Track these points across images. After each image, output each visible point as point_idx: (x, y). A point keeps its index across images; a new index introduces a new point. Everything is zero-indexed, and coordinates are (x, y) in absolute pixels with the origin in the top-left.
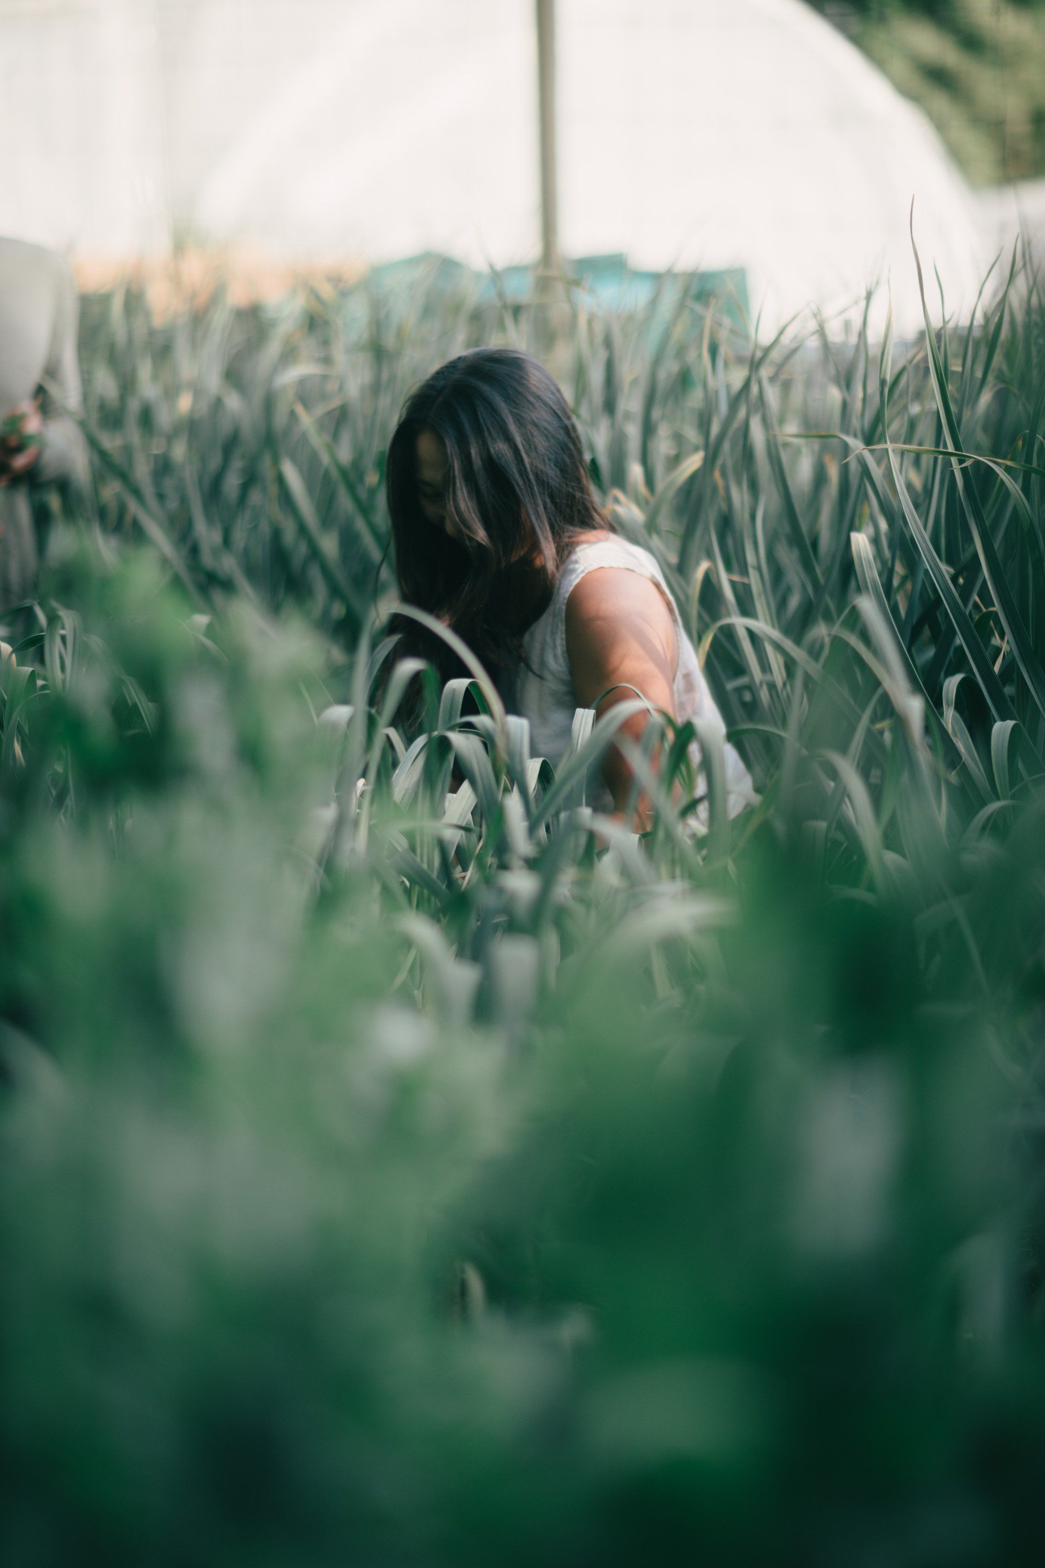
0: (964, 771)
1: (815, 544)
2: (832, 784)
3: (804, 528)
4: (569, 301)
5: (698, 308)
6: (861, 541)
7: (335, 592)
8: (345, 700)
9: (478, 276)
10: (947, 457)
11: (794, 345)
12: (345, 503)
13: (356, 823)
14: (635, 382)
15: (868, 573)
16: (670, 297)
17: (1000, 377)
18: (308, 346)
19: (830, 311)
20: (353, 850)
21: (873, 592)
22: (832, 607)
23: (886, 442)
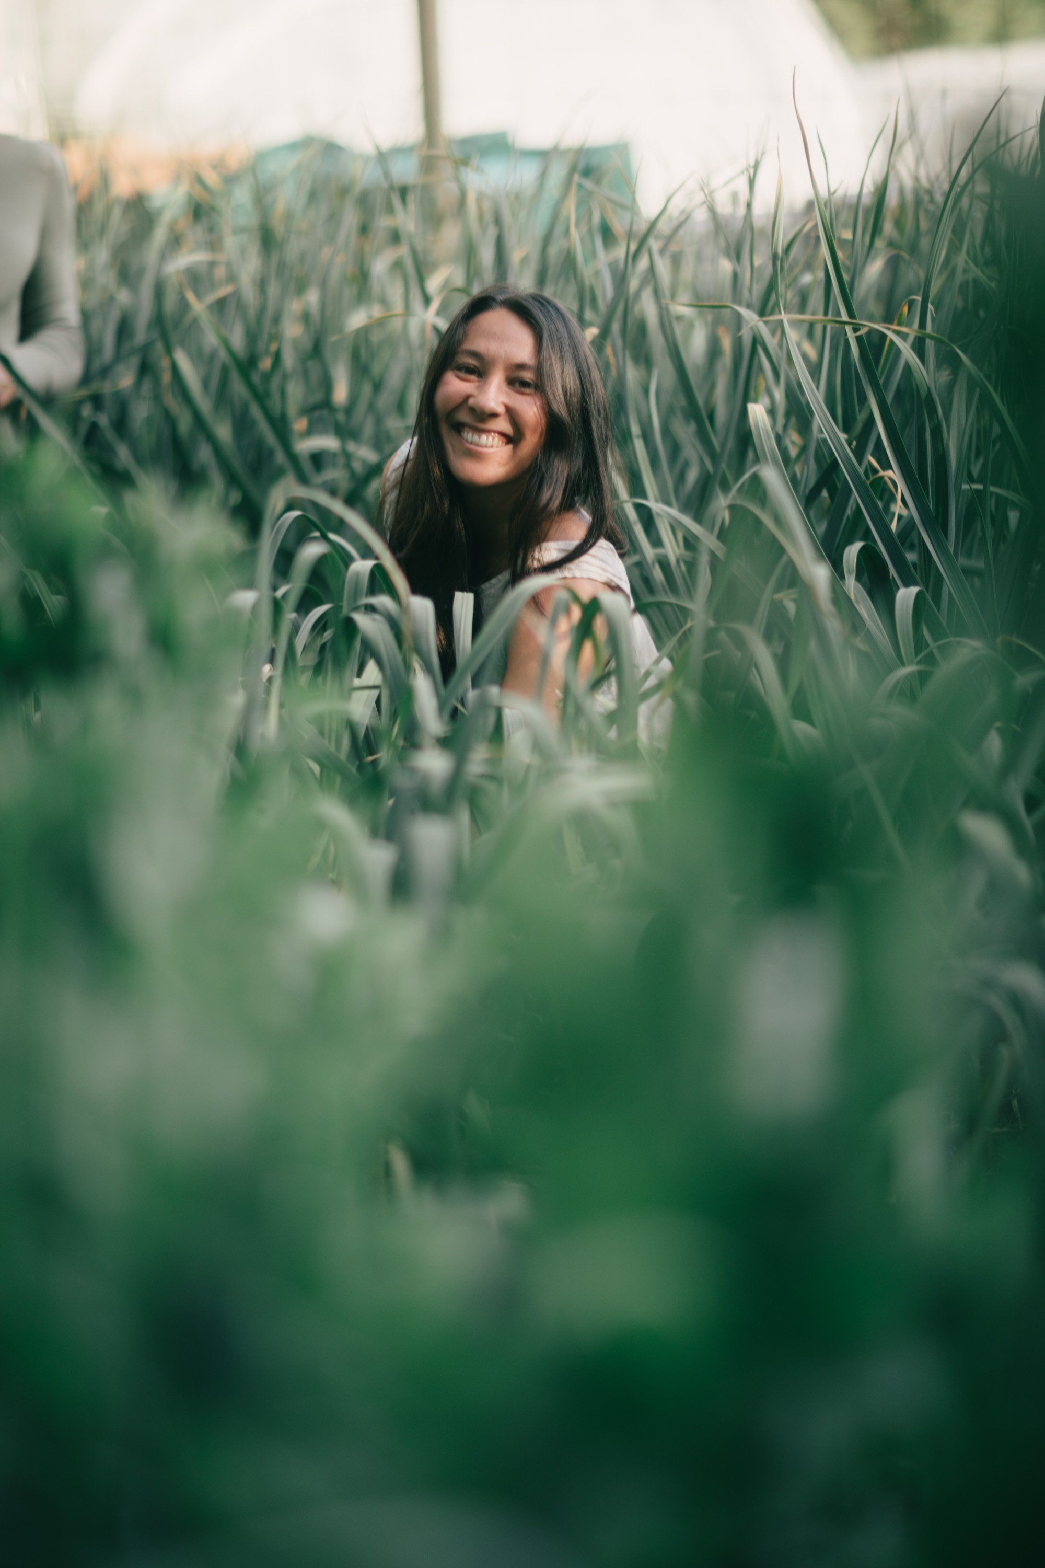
0: (869, 637)
1: (711, 417)
2: (739, 654)
3: (700, 401)
4: (457, 179)
5: (588, 184)
6: (757, 412)
7: (232, 479)
8: (250, 585)
9: (366, 159)
10: (842, 326)
11: (683, 218)
12: (238, 388)
13: (266, 706)
14: (525, 260)
15: (767, 444)
16: (558, 172)
17: (891, 244)
18: (195, 234)
19: (716, 182)
20: (263, 736)
21: (772, 462)
22: (729, 476)
23: (780, 313)
